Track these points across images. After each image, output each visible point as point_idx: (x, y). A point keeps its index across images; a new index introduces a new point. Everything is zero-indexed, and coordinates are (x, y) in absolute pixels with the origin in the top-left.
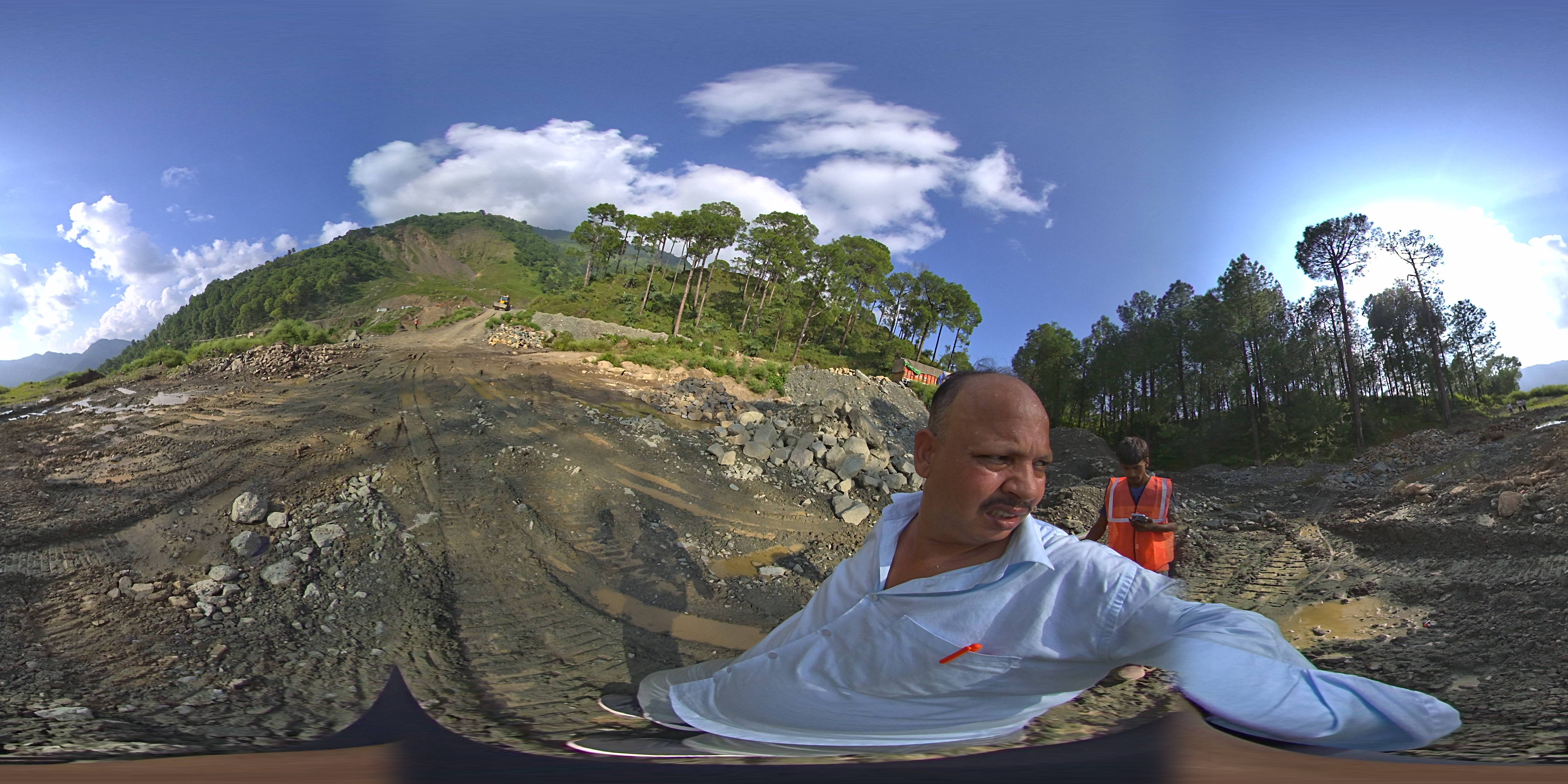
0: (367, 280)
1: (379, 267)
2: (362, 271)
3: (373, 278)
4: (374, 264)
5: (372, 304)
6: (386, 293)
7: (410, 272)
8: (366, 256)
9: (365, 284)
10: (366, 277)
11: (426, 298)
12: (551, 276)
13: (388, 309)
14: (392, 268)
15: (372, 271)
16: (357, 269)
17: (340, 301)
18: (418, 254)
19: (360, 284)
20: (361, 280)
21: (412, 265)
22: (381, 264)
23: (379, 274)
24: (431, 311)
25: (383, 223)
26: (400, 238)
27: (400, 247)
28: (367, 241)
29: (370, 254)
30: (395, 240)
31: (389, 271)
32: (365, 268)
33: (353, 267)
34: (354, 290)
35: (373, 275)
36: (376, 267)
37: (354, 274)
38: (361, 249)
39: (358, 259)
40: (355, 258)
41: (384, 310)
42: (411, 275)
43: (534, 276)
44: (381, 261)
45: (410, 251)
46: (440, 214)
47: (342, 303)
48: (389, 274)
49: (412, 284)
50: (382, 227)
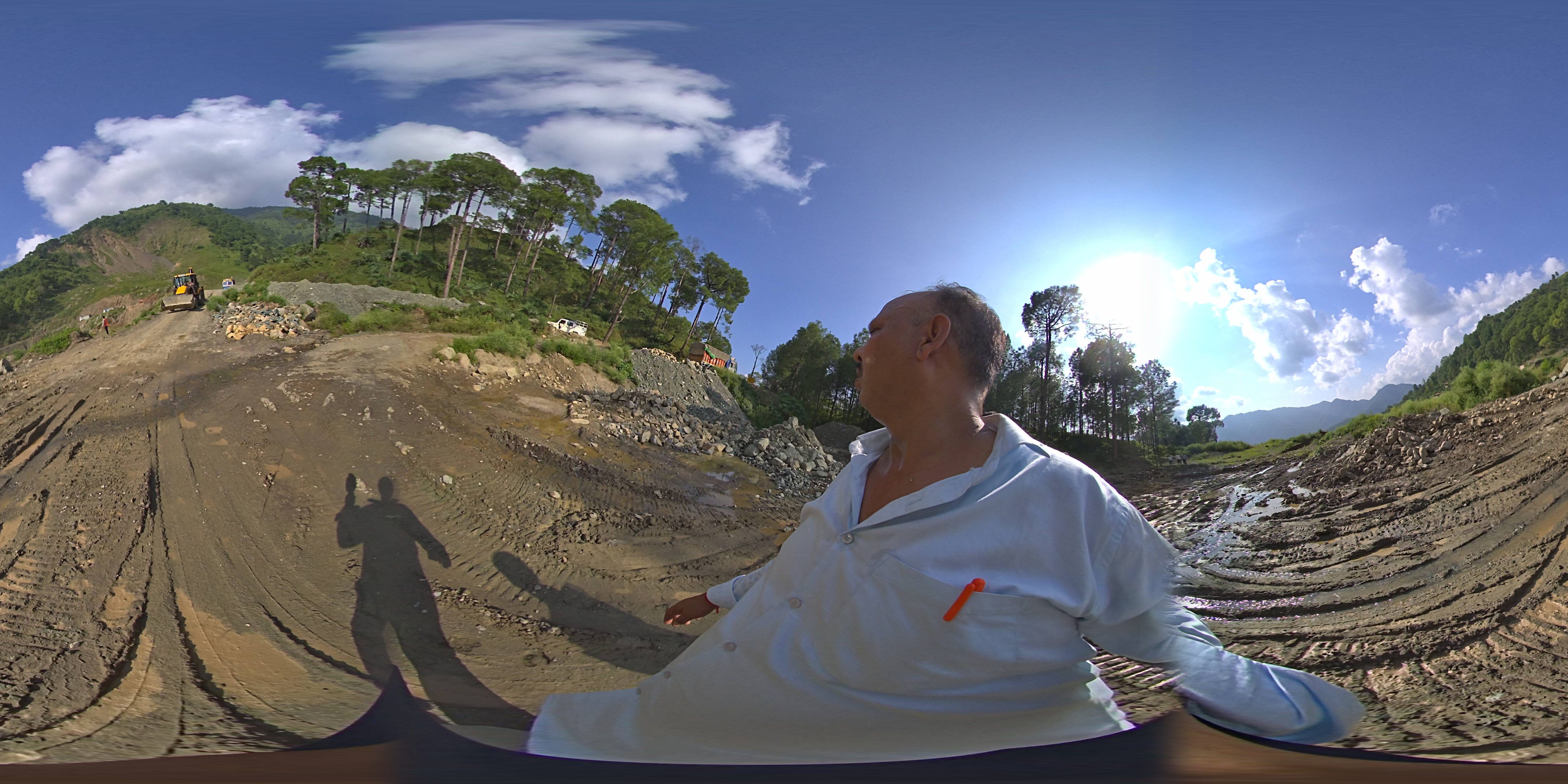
0: (66, 291)
1: (75, 275)
2: (59, 283)
3: (71, 287)
4: (69, 273)
5: (74, 314)
6: (87, 300)
7: (107, 274)
8: (60, 266)
9: (64, 295)
10: (64, 287)
11: (128, 296)
12: (254, 253)
13: (90, 316)
14: (88, 274)
15: (69, 280)
16: (52, 281)
17: (41, 317)
18: (110, 255)
19: (59, 295)
20: (59, 292)
21: (107, 267)
22: (78, 272)
23: (76, 282)
24: (133, 309)
25: (69, 232)
26: (89, 243)
27: (91, 252)
28: (58, 251)
29: (63, 264)
30: (84, 245)
31: (86, 277)
32: (61, 278)
33: (49, 280)
34: (53, 303)
35: (71, 284)
36: (72, 276)
37: (51, 287)
38: (54, 261)
39: (51, 271)
40: (48, 270)
41: (87, 317)
42: (107, 278)
43: (236, 255)
44: (76, 269)
45: (102, 254)
46: (121, 212)
47: (44, 319)
48: (86, 280)
49: (111, 286)
50: (69, 235)
